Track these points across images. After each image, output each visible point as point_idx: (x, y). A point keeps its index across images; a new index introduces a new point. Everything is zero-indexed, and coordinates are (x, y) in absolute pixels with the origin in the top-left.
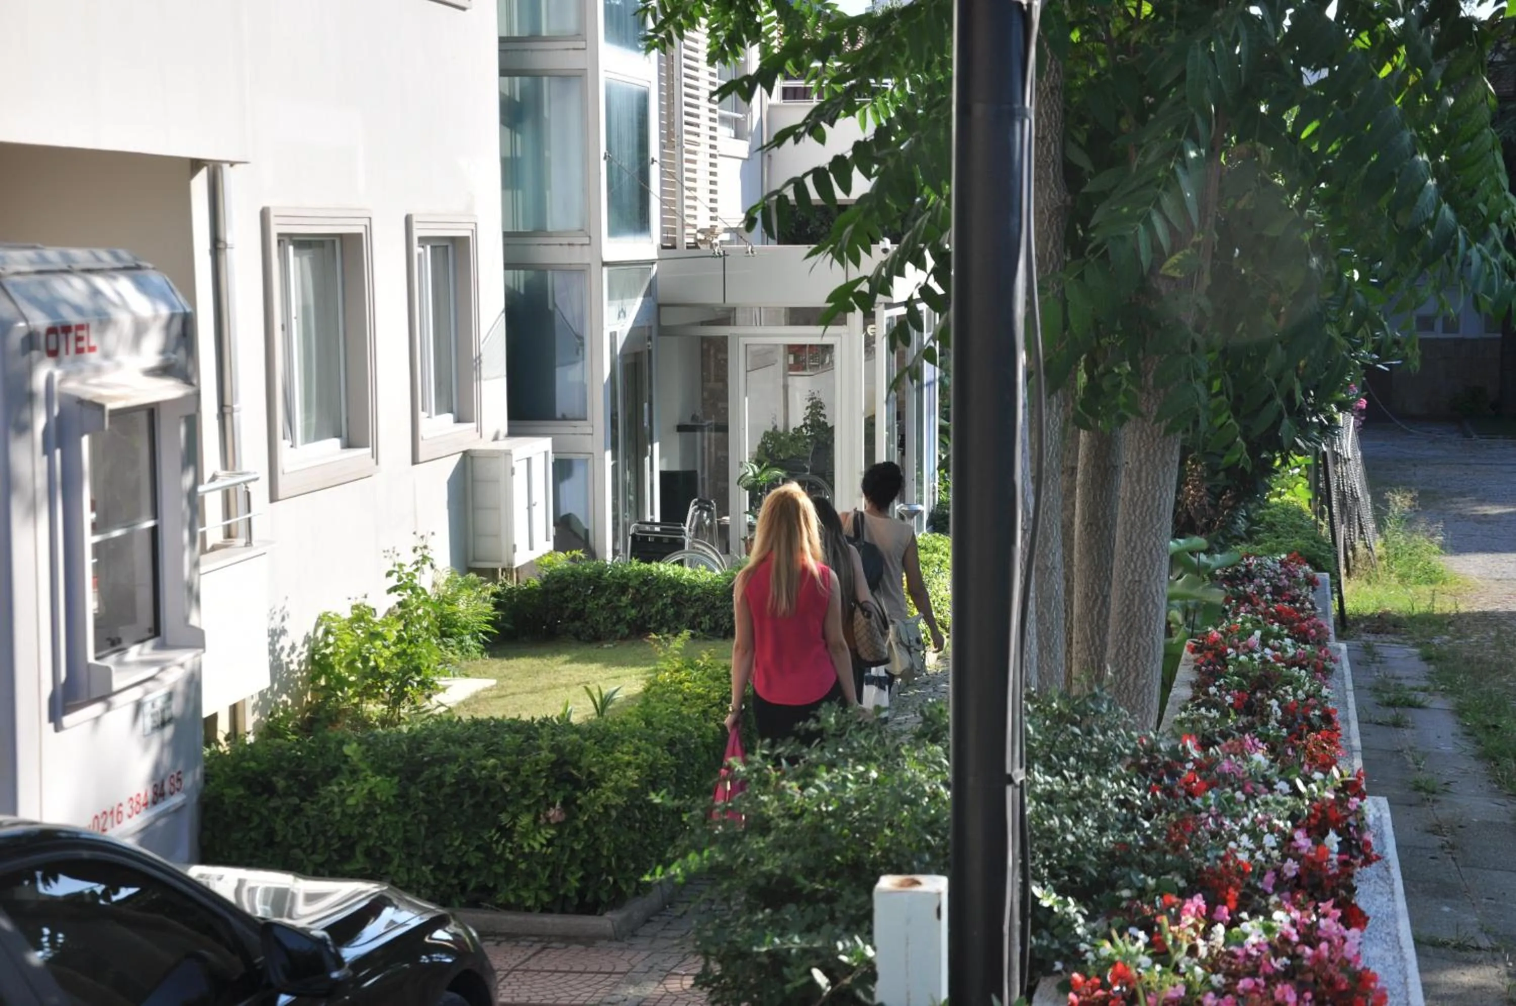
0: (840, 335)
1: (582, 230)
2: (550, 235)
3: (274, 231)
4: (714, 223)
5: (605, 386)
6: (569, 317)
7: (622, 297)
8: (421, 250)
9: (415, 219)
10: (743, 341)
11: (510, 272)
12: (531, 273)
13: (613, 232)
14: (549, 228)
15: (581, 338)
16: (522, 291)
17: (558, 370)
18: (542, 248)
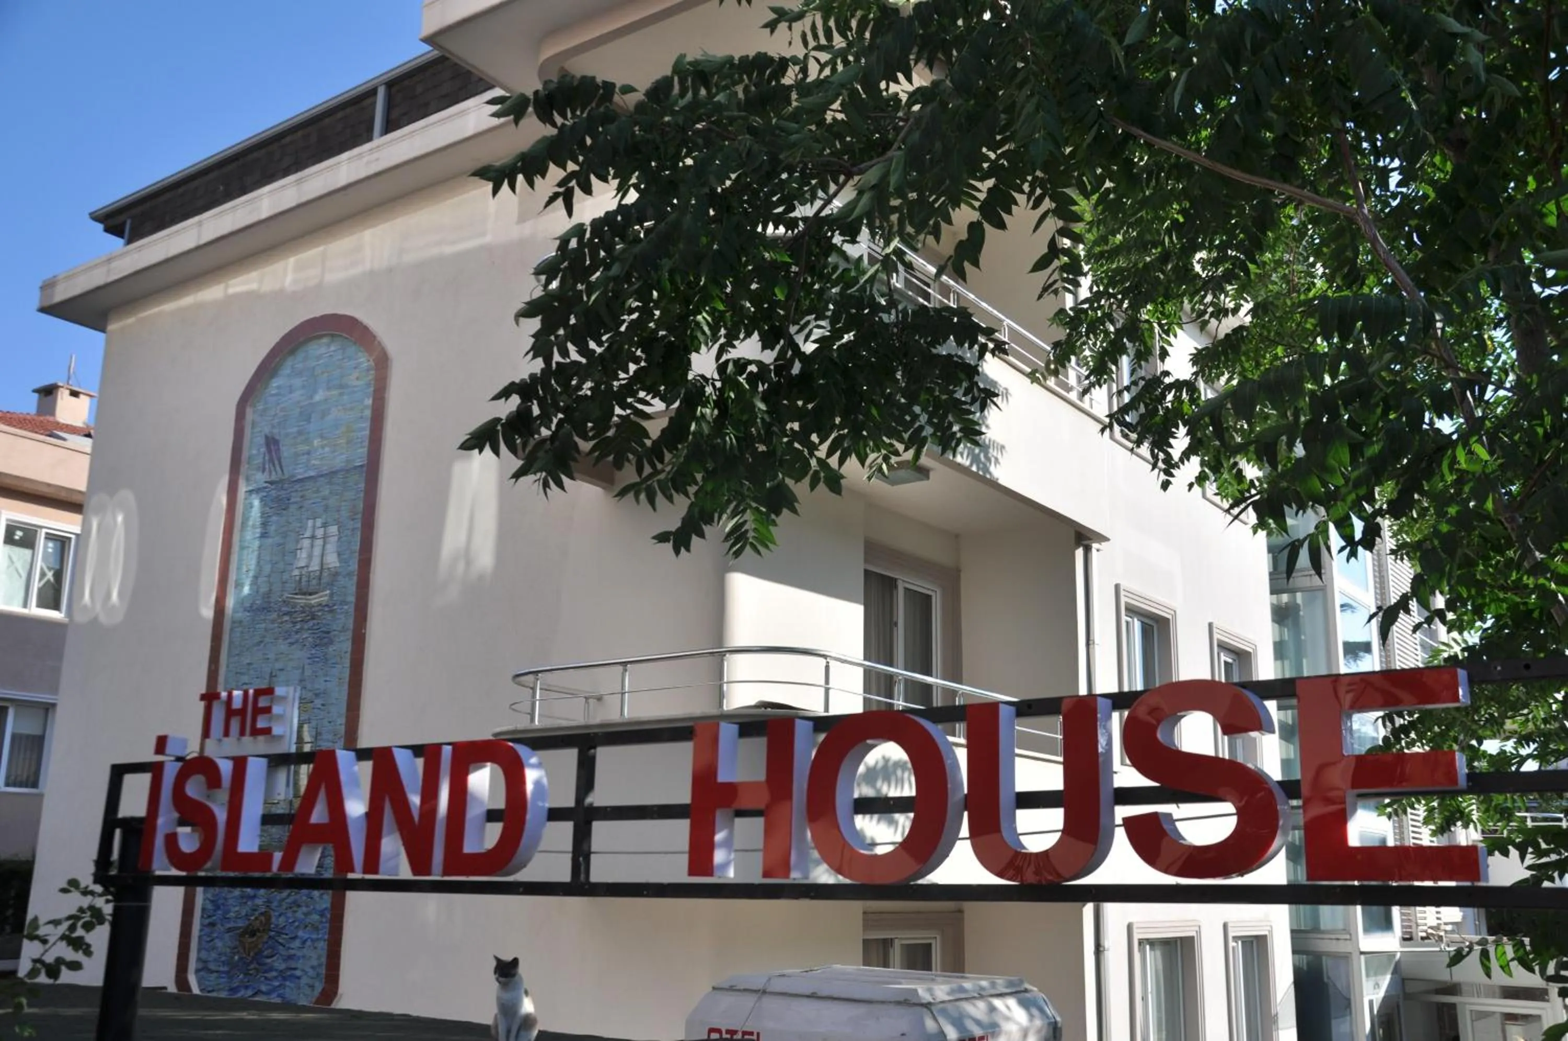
0: (1543, 1009)
1: (1344, 930)
2: (1323, 932)
3: (1136, 937)
4: (1439, 922)
5: (1367, 1037)
6: (1339, 986)
7: (1376, 974)
8: (1234, 944)
9: (1230, 925)
10: (1469, 1007)
11: (1297, 956)
12: (1311, 957)
13: (1367, 930)
14: (1322, 927)
15: (1348, 1001)
16: (1305, 968)
17: (1334, 1023)
18: (1318, 941)
